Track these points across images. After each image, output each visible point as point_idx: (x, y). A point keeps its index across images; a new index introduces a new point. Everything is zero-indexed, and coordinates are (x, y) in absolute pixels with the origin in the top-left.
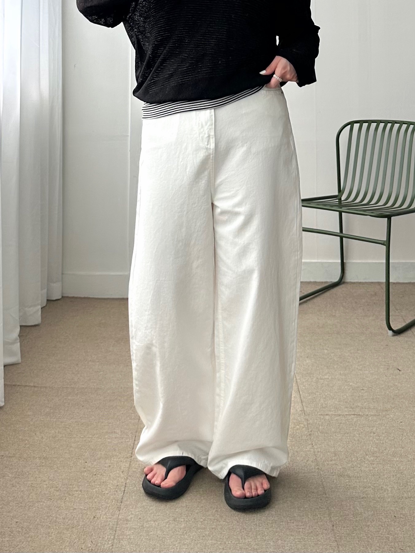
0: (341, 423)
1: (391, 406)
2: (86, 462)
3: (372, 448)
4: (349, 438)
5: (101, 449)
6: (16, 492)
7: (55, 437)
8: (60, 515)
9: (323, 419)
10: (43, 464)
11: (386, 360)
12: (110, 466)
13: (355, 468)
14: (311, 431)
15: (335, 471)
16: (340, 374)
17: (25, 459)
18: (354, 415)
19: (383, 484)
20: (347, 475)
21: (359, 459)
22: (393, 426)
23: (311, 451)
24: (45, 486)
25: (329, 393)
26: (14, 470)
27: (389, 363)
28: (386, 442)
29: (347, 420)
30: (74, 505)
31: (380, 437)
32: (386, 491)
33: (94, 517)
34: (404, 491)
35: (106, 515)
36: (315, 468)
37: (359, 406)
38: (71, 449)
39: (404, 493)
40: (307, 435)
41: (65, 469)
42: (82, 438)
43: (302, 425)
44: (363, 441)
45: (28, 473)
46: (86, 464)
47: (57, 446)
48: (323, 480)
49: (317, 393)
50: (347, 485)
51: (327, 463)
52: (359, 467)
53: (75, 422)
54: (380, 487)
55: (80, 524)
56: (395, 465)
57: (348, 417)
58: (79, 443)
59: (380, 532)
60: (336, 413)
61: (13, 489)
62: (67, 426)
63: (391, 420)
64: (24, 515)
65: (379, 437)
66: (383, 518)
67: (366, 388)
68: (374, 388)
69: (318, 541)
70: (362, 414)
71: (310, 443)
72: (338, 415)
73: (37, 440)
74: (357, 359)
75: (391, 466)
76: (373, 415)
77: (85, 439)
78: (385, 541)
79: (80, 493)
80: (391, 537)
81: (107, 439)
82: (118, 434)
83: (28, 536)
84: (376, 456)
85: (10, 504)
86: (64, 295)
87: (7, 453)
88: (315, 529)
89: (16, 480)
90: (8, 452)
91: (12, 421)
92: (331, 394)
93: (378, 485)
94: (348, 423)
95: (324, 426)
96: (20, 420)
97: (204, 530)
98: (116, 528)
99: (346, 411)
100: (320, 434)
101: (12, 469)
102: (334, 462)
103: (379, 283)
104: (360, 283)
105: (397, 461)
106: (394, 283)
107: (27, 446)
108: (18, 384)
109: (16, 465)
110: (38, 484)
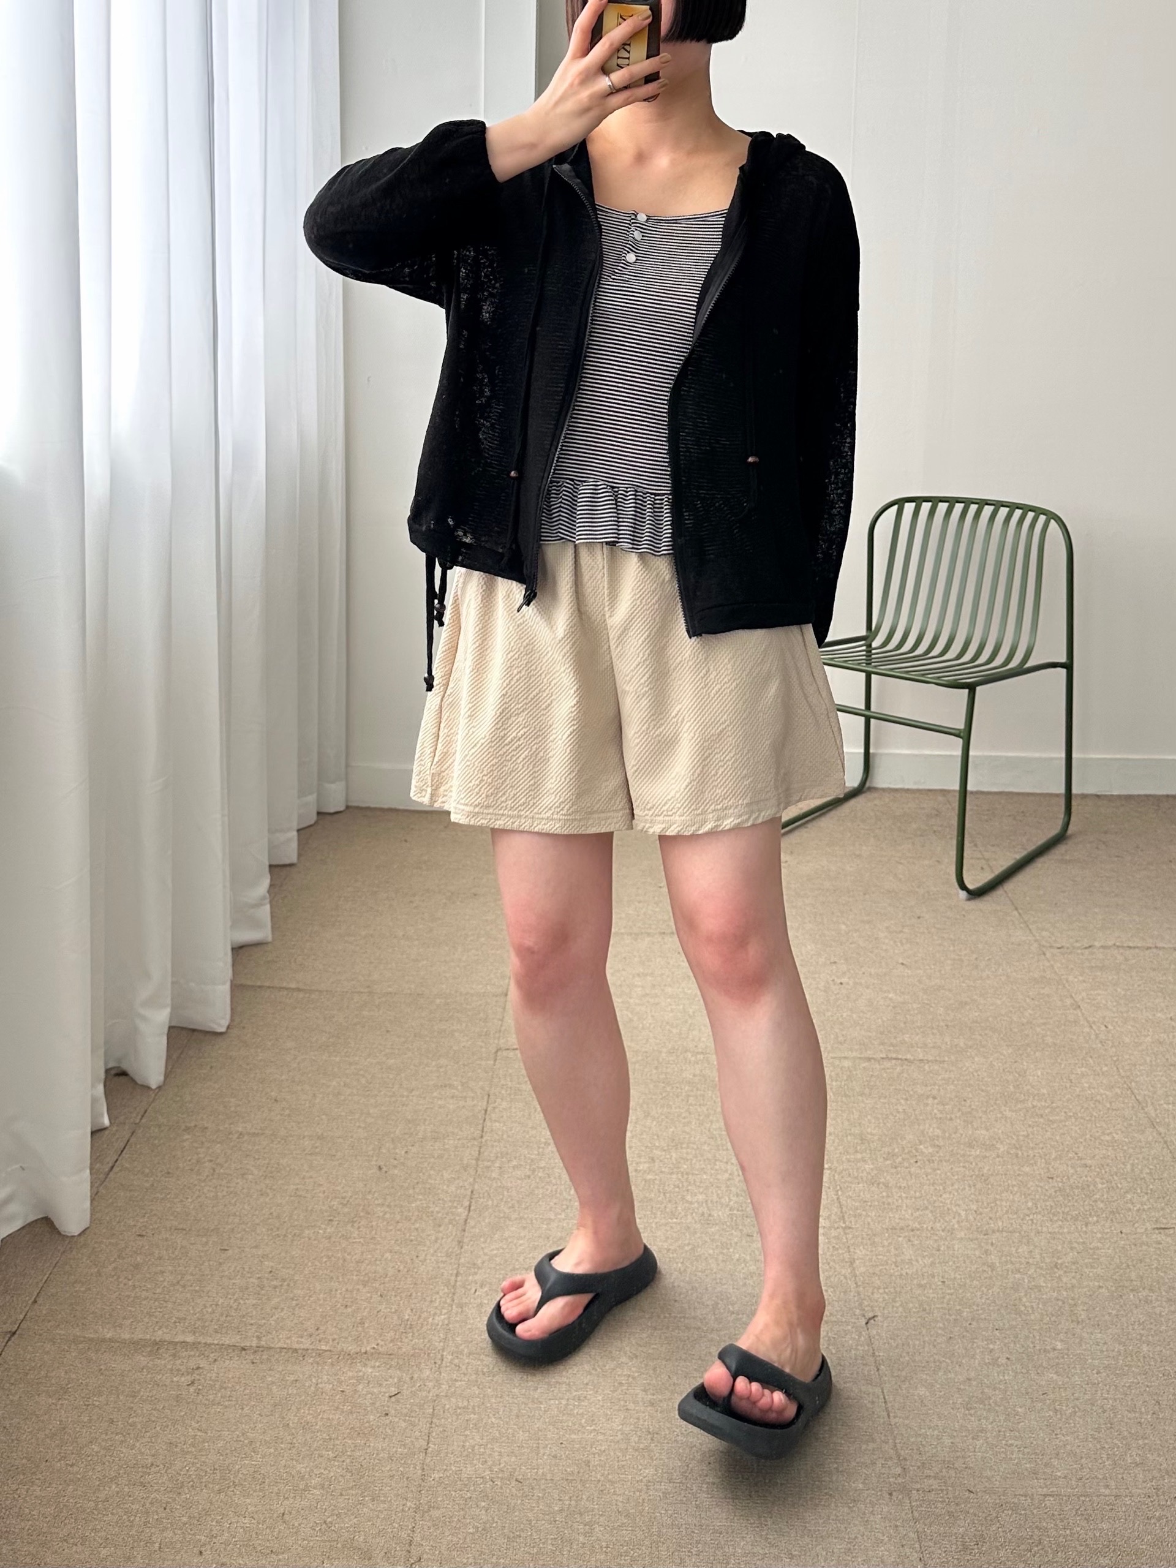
0: (872, 1075)
1: (965, 1044)
3: (931, 1129)
4: (887, 1106)
5: (425, 1120)
6: (268, 1206)
7: (339, 1094)
10: (317, 1150)
12: (442, 1156)
13: (899, 1169)
15: (861, 1175)
16: (871, 975)
17: (282, 1139)
18: (897, 1059)
19: (951, 1202)
21: (906, 1151)
22: (970, 1086)
26: (264, 1162)
28: (956, 1117)
29: (884, 1069)
31: (947, 1107)
37: (905, 1043)
44: (913, 1113)
45: (288, 1169)
47: (343, 1114)
50: (884, 1203)
52: (907, 1168)
53: (376, 1064)
54: (945, 1208)
55: (389, 1274)
56: (974, 1164)
57: (885, 1063)
58: (383, 1108)
60: (863, 1056)
61: (261, 1200)
62: (361, 1072)
63: (966, 1073)
65: (944, 1105)
68: (934, 1005)
70: (912, 1059)
72: (865, 1058)
73: (305, 1100)
74: (902, 944)
75: (966, 1165)
76: (932, 1061)
77: (394, 1099)
79: (387, 1209)
81: (436, 1099)
82: (457, 1089)
83: (291, 1295)
84: (938, 1146)
85: (257, 1231)
86: (350, 804)
87: (249, 1126)
89: (267, 1182)
91: (257, 1060)
92: (854, 1015)
93: (942, 1204)
94: (885, 1075)
96: (272, 1060)
99: (881, 1051)
101: (258, 1159)
102: (859, 1156)
103: (944, 792)
104: (907, 791)
105: (977, 1156)
106: (972, 793)
107: (287, 1112)
108: (267, 984)
109: (266, 1151)
110: (308, 1190)
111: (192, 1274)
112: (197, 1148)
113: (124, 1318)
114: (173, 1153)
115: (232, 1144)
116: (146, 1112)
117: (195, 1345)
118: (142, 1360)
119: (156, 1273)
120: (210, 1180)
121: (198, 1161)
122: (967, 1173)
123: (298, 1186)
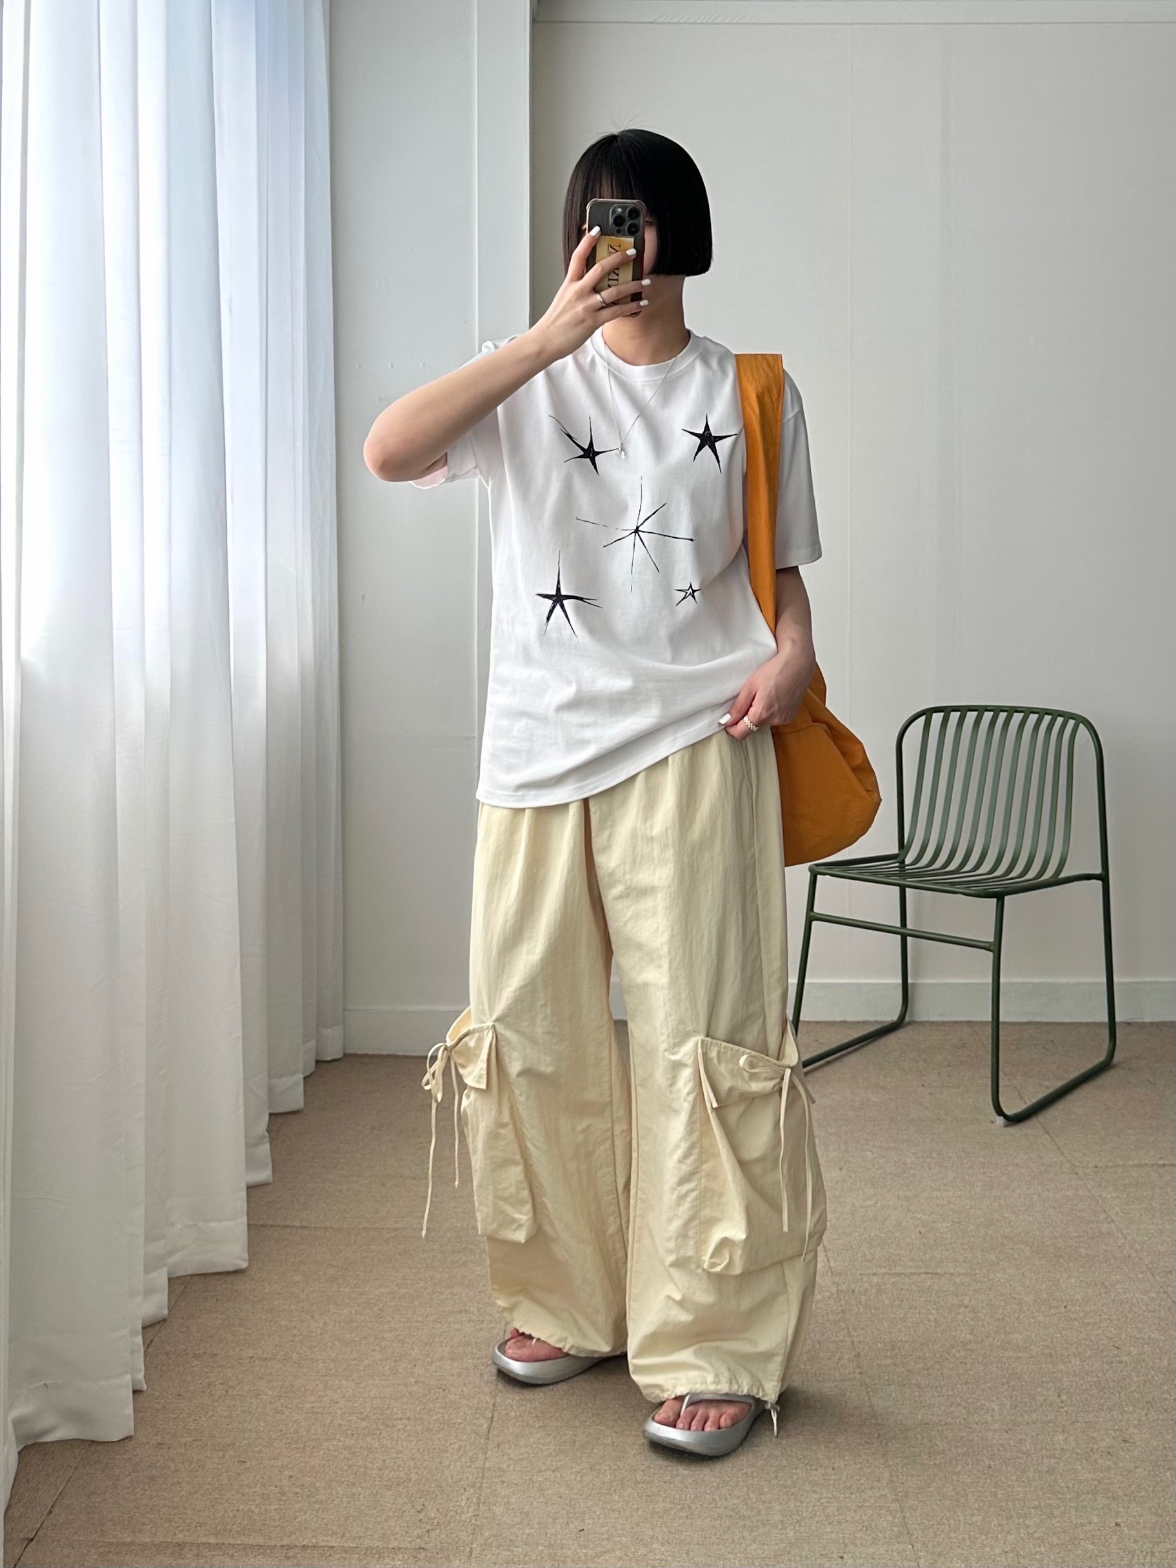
0: (902, 1289)
1: (997, 1257)
3: (963, 1335)
4: (918, 1316)
5: (442, 1342)
6: (285, 1422)
7: (351, 1321)
8: (372, 1463)
9: (867, 1281)
10: (331, 1372)
11: (985, 1171)
13: (931, 1371)
14: (845, 1305)
15: (892, 1377)
16: (899, 1197)
17: (295, 1363)
19: (984, 1399)
20: (915, 1384)
21: (938, 1355)
23: (846, 1341)
24: (339, 1412)
25: (877, 1233)
26: (277, 1384)
27: (991, 1177)
28: (988, 1323)
29: (913, 1283)
30: (396, 1444)
31: (979, 1315)
32: (990, 1411)
36: (854, 1372)
37: (935, 1258)
38: (383, 1344)
40: (838, 1311)
41: (375, 1380)
42: (404, 1322)
43: (827, 1294)
44: (945, 1321)
45: (303, 1389)
46: (415, 1370)
47: (356, 1339)
48: (871, 1393)
50: (916, 1402)
51: (877, 1364)
52: (938, 1370)
53: (389, 1293)
54: (979, 1404)
55: (413, 1479)
56: (1007, 1364)
57: (915, 1277)
58: (398, 1333)
60: (892, 1272)
61: (277, 1418)
62: (373, 1301)
63: (999, 1283)
64: (302, 1464)
65: (976, 1313)
66: (985, 1459)
68: (964, 1223)
69: (864, 1500)
70: (943, 1272)
72: (896, 1274)
73: (316, 1328)
74: (930, 1168)
75: (999, 1365)
76: (963, 1274)
77: (409, 1324)
78: (989, 1498)
79: (407, 1422)
80: (1000, 1492)
81: (452, 1324)
82: (473, 1314)
83: (313, 1500)
84: (970, 1350)
85: (275, 1445)
86: (348, 1051)
87: (260, 1352)
88: (858, 1480)
89: (282, 1401)
90: (261, 1352)
91: (264, 1293)
92: (882, 1236)
93: (975, 1401)
94: (915, 1288)
95: (870, 1295)
96: (280, 1292)
97: (649, 1486)
98: (482, 1483)
99: (911, 1267)
100: (861, 1310)
101: (272, 1381)
102: (890, 1361)
103: (976, 1024)
105: (1011, 1357)
106: (1005, 1024)
107: (298, 1339)
108: (270, 1223)
109: (279, 1373)
110: (324, 1407)
111: (209, 1484)
112: (207, 1373)
113: (143, 1524)
114: (183, 1378)
115: (244, 1368)
116: (152, 1341)
117: (218, 1546)
118: (165, 1560)
119: (173, 1484)
120: (223, 1401)
121: (209, 1384)
122: (1000, 1372)
123: (314, 1404)
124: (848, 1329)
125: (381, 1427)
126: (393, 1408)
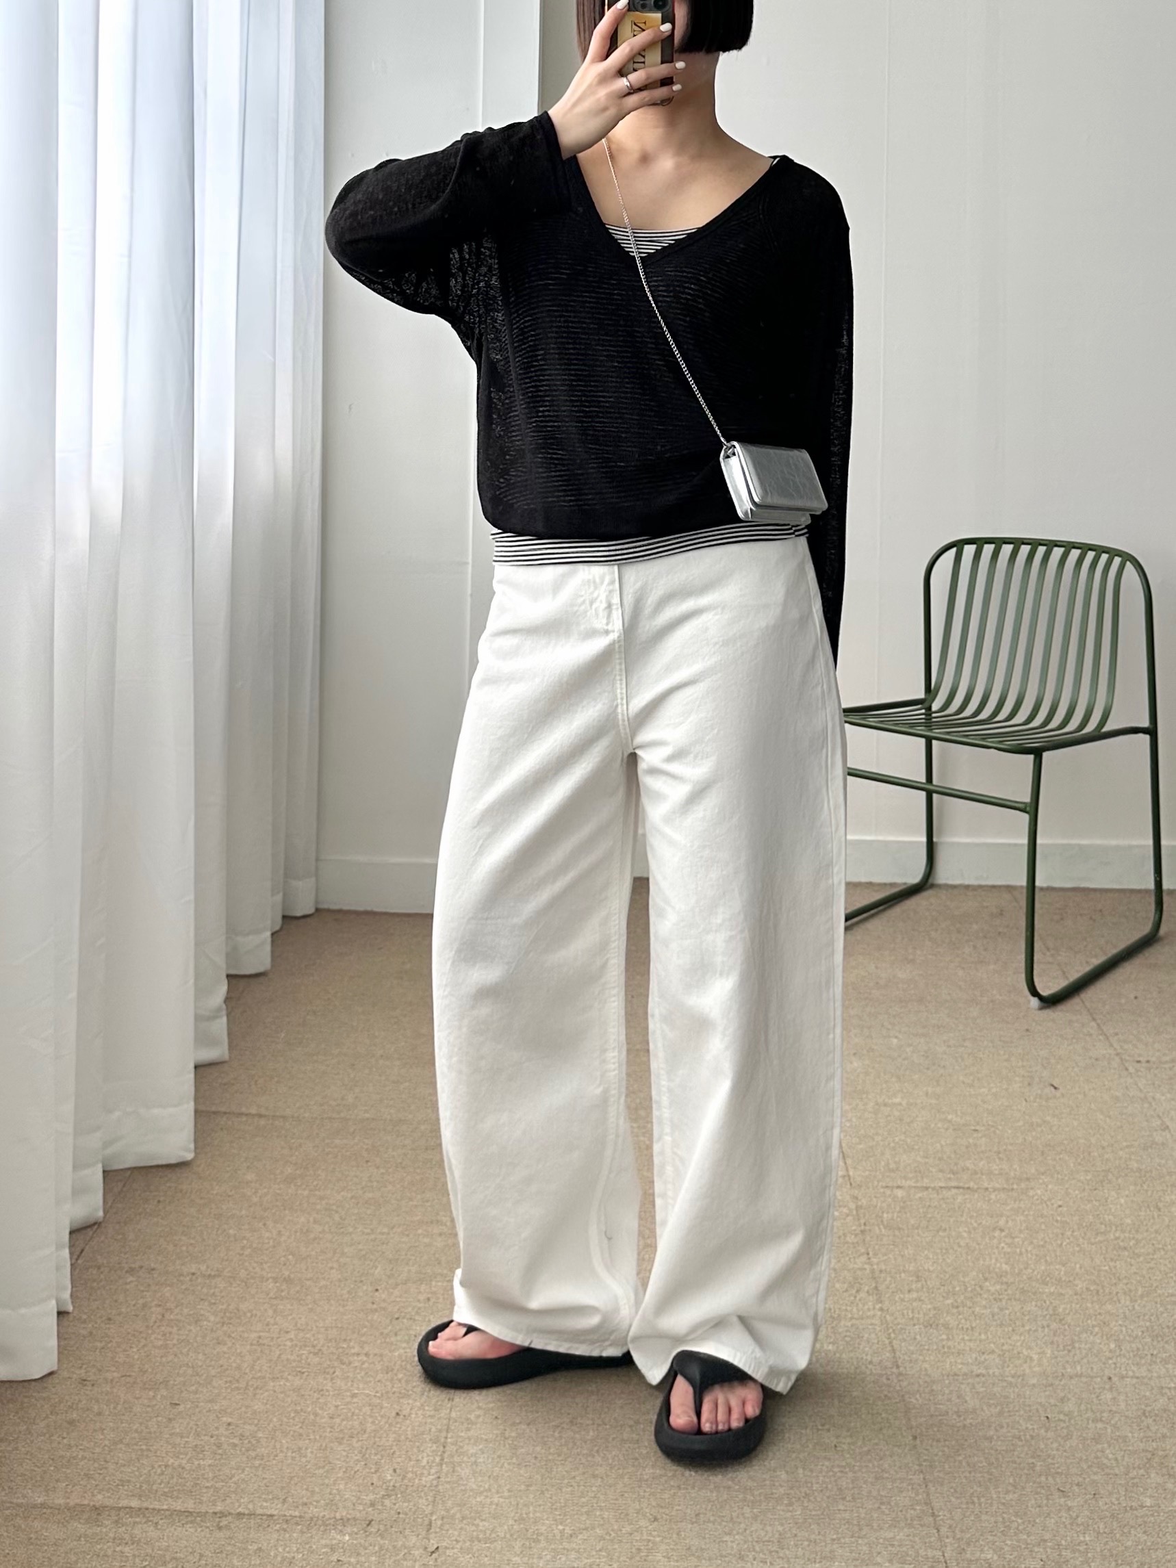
0: (929, 1206)
1: (1037, 1170)
2: (377, 1290)
3: (998, 1265)
4: (947, 1240)
5: (409, 1260)
6: (226, 1356)
7: (307, 1231)
8: (321, 1408)
9: (890, 1196)
10: (283, 1294)
11: (1025, 1064)
12: (429, 1299)
13: (961, 1309)
14: (865, 1224)
15: (917, 1316)
16: (927, 1094)
17: (242, 1281)
18: (958, 1188)
19: (1021, 1345)
20: (943, 1325)
21: (970, 1289)
22: (1042, 1216)
23: (865, 1269)
24: (289, 1343)
25: (903, 1137)
26: (221, 1307)
27: (1031, 1072)
28: (1027, 1251)
29: (943, 1199)
30: (352, 1385)
31: (1016, 1240)
32: (1028, 1361)
33: (398, 1414)
34: (1067, 1362)
35: (424, 1410)
36: (874, 1308)
37: (968, 1169)
38: (343, 1260)
39: (1067, 1366)
40: (857, 1232)
41: (331, 1305)
42: (368, 1234)
43: (845, 1210)
44: (977, 1247)
45: (249, 1315)
46: (377, 1294)
47: (313, 1253)
48: (893, 1335)
49: (876, 1137)
50: (943, 1347)
51: (900, 1298)
52: (970, 1308)
53: (352, 1198)
54: (1015, 1352)
55: (368, 1430)
56: (1048, 1302)
57: (944, 1192)
58: (360, 1247)
59: (1016, 1453)
60: (919, 1185)
61: (218, 1350)
62: (334, 1207)
63: (1039, 1202)
64: (243, 1409)
65: (1013, 1238)
66: (1021, 1422)
67: (983, 1128)
68: (1000, 1127)
69: (883, 1471)
70: (976, 1187)
71: (863, 1251)
72: (922, 1187)
73: (268, 1238)
74: (963, 1060)
75: (1039, 1304)
76: (999, 1190)
77: (373, 1237)
78: (1026, 1471)
79: (365, 1359)
80: (1039, 1464)
81: (421, 1237)
83: (253, 1454)
84: (1007, 1283)
85: (214, 1384)
86: (321, 906)
87: (203, 1268)
88: (877, 1444)
89: (225, 1328)
90: (205, 1267)
91: (212, 1194)
92: (909, 1140)
93: (1011, 1347)
94: (944, 1206)
95: (893, 1213)
96: (230, 1194)
97: (636, 1446)
98: (446, 1438)
99: (940, 1179)
100: (883, 1230)
101: (215, 1304)
102: (915, 1295)
103: (1009, 888)
104: (967, 887)
105: (1052, 1294)
106: (1042, 889)
107: (248, 1252)
108: (223, 1109)
109: (223, 1294)
110: (272, 1338)
111: (136, 1431)
112: (143, 1291)
113: (57, 1481)
114: (115, 1297)
115: (183, 1287)
116: (82, 1251)
117: (141, 1511)
118: (81, 1528)
119: (95, 1431)
120: (159, 1327)
121: (144, 1305)
122: (1040, 1313)
123: (261, 1334)
124: (868, 1254)
125: (336, 1364)
126: (350, 1340)
